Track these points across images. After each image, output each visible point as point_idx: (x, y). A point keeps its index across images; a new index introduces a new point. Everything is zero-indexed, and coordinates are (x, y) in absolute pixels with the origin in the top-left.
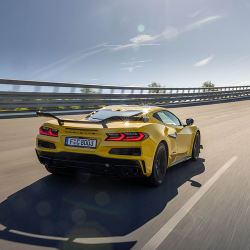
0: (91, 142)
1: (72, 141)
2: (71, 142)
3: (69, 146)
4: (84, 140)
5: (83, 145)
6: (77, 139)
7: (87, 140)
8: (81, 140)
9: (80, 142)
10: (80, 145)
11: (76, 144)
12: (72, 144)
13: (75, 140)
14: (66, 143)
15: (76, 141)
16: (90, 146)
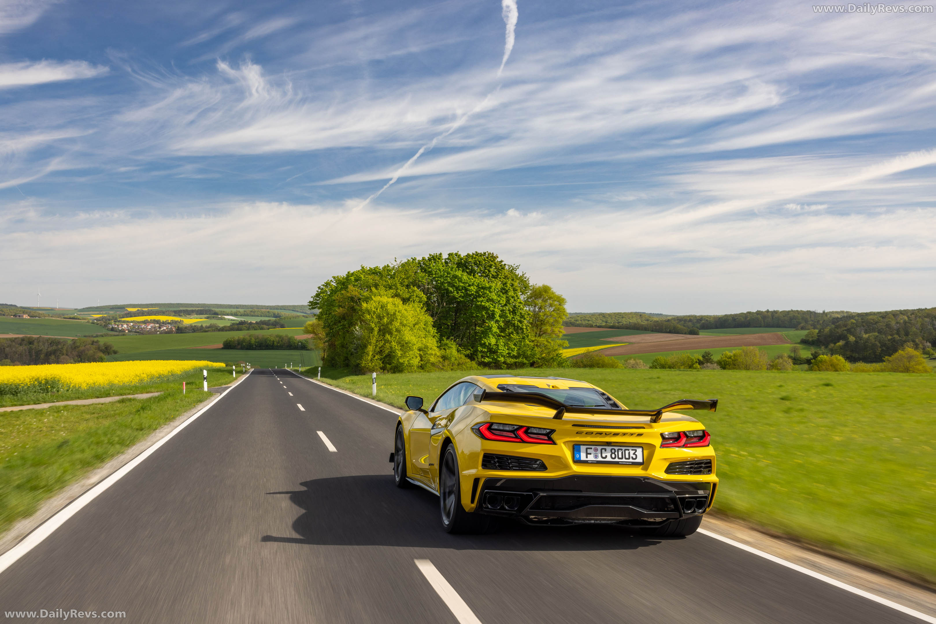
0: (632, 452)
1: (589, 451)
2: (587, 454)
3: (586, 462)
4: (616, 448)
5: (617, 460)
6: (599, 448)
7: (624, 448)
8: (609, 448)
10: (609, 459)
11: (600, 459)
12: (591, 458)
13: (596, 450)
16: (631, 460)
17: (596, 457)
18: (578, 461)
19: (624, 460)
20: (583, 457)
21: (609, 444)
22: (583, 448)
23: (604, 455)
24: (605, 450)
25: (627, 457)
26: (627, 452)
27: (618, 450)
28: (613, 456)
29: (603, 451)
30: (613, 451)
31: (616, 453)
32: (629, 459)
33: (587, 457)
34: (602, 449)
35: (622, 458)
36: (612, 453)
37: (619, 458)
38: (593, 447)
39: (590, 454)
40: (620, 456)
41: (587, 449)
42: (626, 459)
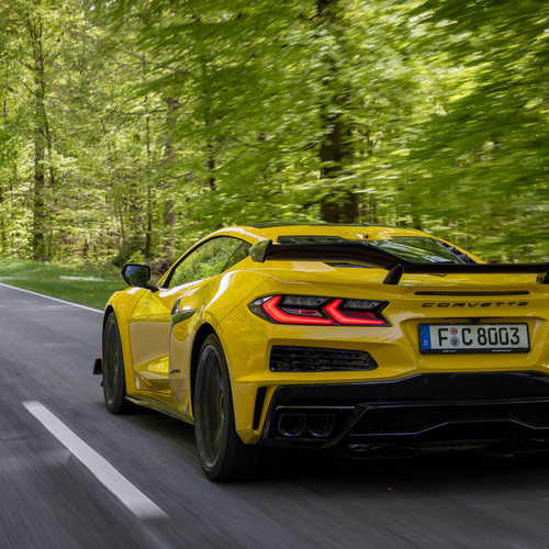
1: (443, 334)
2: (441, 339)
4: (487, 327)
5: (488, 346)
7: (498, 327)
8: (474, 328)
9: (472, 336)
10: (476, 345)
11: (461, 346)
12: (447, 345)
13: (455, 331)
14: (425, 343)
15: (459, 336)
16: (510, 345)
17: (455, 342)
18: (426, 351)
19: (499, 346)
20: (435, 344)
21: (475, 321)
22: (434, 331)
23: (467, 340)
24: (469, 331)
25: (504, 340)
26: (503, 332)
27: (489, 330)
28: (482, 340)
29: (466, 332)
30: (482, 333)
31: (487, 335)
32: (507, 343)
33: (441, 344)
34: (463, 330)
35: (496, 343)
36: (480, 336)
37: (491, 343)
38: (449, 327)
39: (446, 338)
40: (493, 340)
41: (440, 330)
42: (502, 343)
